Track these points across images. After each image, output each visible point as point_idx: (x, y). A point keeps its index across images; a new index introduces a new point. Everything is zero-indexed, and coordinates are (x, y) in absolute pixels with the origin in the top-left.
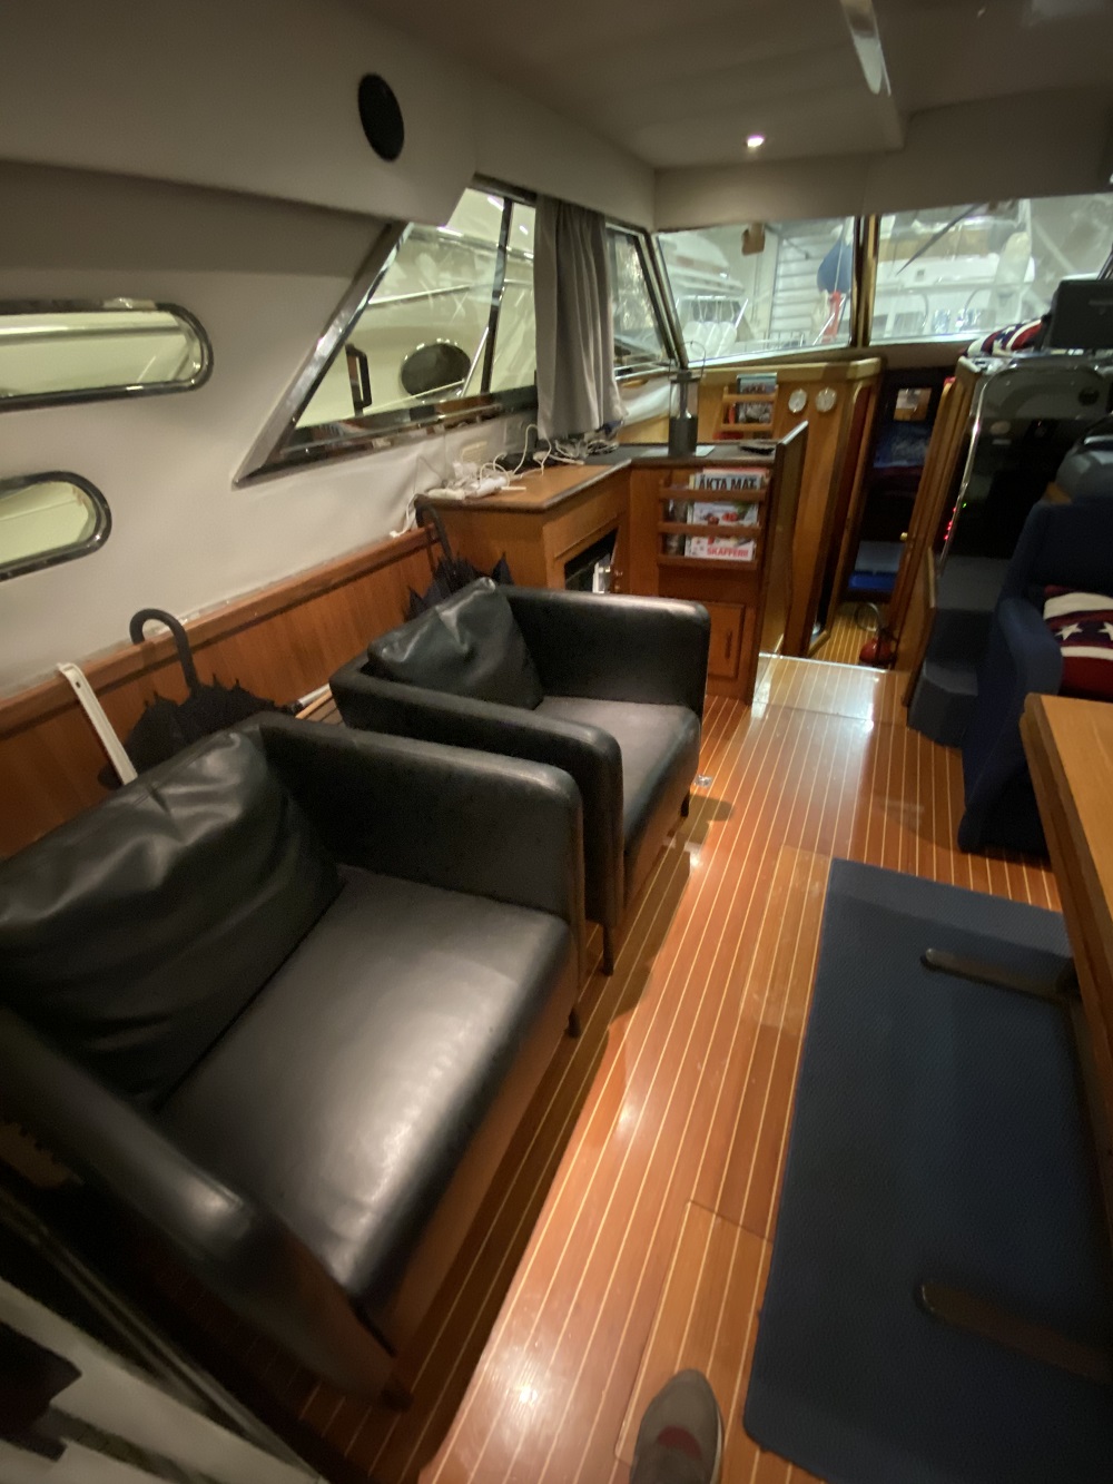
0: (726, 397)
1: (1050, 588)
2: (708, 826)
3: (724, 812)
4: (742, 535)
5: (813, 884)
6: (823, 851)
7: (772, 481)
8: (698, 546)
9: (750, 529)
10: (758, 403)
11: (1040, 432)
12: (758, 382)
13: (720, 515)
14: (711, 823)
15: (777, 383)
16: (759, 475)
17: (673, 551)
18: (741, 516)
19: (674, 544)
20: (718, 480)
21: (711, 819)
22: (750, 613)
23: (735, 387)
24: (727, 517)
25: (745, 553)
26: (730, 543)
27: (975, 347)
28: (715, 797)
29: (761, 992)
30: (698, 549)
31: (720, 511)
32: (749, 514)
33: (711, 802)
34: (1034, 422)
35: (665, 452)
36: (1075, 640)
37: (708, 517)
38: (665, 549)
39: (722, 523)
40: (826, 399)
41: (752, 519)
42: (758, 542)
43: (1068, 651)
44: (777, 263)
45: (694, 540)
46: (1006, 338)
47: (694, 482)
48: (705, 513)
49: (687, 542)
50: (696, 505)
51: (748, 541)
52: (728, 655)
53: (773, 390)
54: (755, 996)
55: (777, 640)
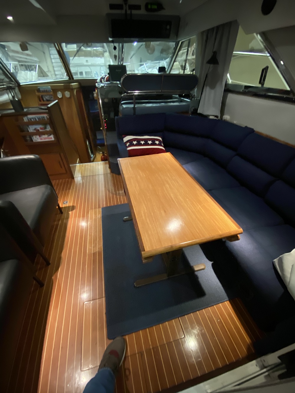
0: (37, 93)
1: (123, 136)
2: (69, 213)
3: (73, 208)
4: (49, 133)
5: (98, 215)
6: (99, 207)
7: (50, 118)
8: (36, 138)
9: (50, 131)
10: (48, 95)
11: (114, 101)
12: (46, 89)
13: (39, 128)
14: (70, 212)
15: (52, 89)
16: (45, 116)
17: (29, 141)
18: (45, 128)
19: (28, 139)
20: (33, 118)
21: (69, 212)
22: (62, 154)
23: (39, 90)
24: (41, 129)
25: (51, 138)
26: (46, 136)
27: (98, 81)
28: (70, 205)
29: (91, 247)
30: (37, 139)
31: (38, 127)
32: (47, 127)
33: (69, 207)
34: (112, 99)
35: (13, 111)
36: (130, 146)
37: (35, 129)
38: (26, 141)
39: (41, 130)
40: (67, 94)
41: (49, 128)
42: (53, 134)
43: (129, 149)
44: (50, 55)
45: (34, 137)
46: (104, 78)
47: (25, 119)
48: (34, 128)
49: (32, 138)
50: (30, 126)
51: (51, 135)
52: (61, 167)
53: (51, 91)
54: (90, 248)
55: (77, 160)
